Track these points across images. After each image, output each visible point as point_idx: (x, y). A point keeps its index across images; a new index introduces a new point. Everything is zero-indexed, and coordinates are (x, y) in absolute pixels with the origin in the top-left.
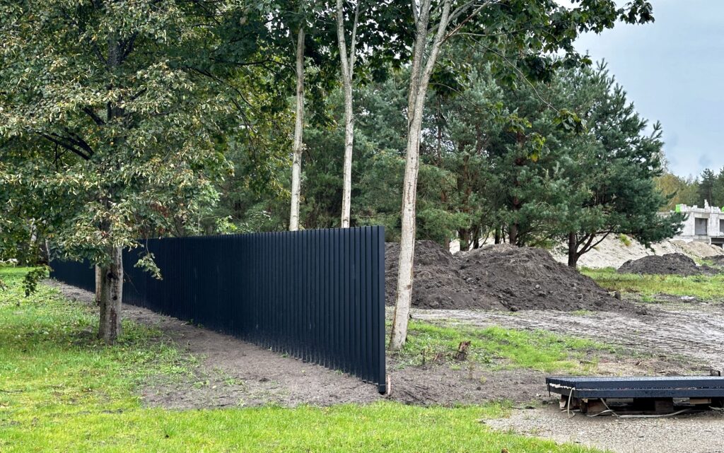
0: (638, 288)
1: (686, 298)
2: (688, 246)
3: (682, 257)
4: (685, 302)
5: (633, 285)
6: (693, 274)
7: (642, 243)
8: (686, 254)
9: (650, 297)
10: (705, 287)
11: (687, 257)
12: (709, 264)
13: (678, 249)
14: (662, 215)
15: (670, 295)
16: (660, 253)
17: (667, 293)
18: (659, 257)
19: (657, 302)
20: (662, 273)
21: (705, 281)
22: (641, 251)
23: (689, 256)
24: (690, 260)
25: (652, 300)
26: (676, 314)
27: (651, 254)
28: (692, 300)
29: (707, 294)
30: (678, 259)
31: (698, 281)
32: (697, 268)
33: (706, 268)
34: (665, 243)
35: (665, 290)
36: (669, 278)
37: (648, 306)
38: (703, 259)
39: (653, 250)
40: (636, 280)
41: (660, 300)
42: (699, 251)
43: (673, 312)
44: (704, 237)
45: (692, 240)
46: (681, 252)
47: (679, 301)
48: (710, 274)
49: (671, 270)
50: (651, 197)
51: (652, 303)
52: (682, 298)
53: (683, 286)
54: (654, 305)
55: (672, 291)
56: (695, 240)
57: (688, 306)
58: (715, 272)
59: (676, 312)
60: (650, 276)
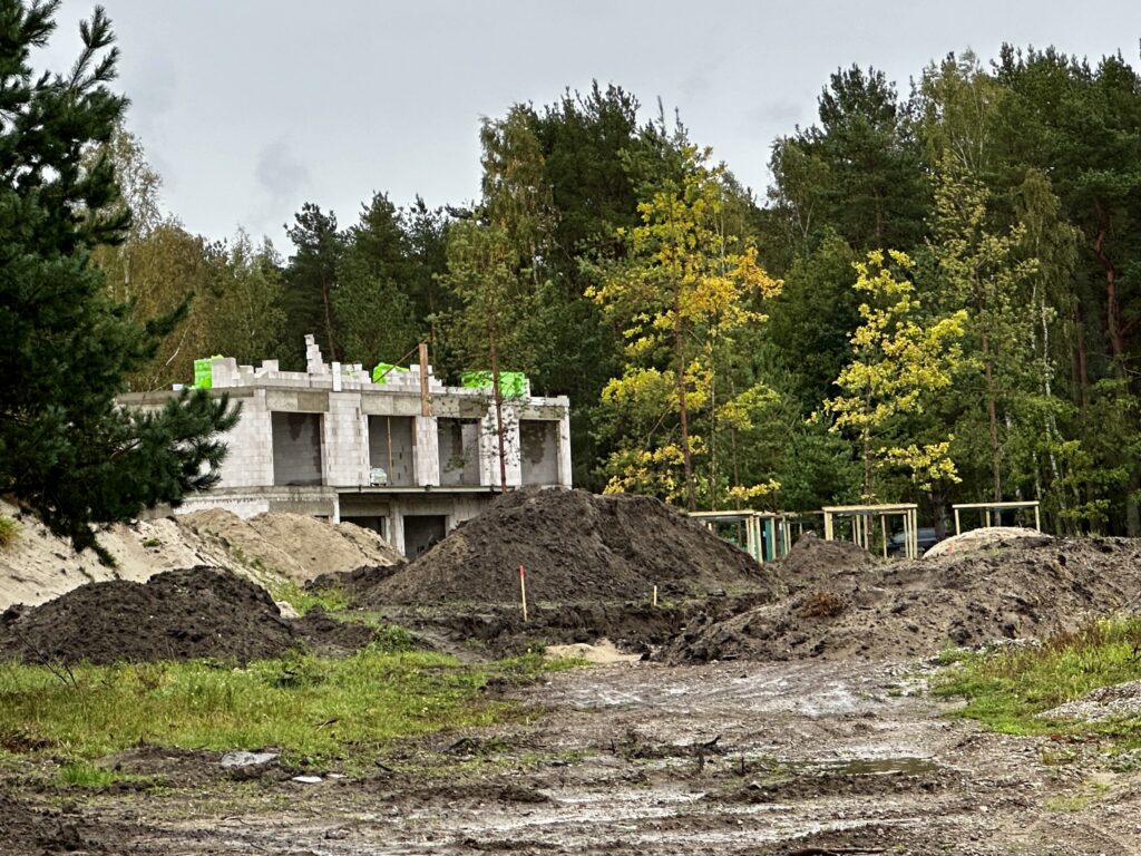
0: (51, 729)
1: (242, 760)
2: (251, 534)
3: (226, 584)
4: (239, 776)
5: (30, 715)
6: (269, 655)
7: (59, 531)
8: (240, 570)
9: (97, 765)
10: (316, 708)
11: (243, 582)
12: (334, 606)
13: (210, 547)
14: (136, 405)
15: (178, 753)
16: (137, 570)
17: (166, 744)
18: (135, 587)
19: (124, 789)
20: (147, 655)
21: (317, 680)
22: (59, 564)
23: (255, 577)
24: (258, 596)
25: (107, 778)
26: (198, 835)
27: (101, 575)
28: (267, 766)
29: (324, 738)
30: (208, 593)
31: (287, 682)
32: (287, 627)
33: (319, 624)
34: (156, 526)
35: (158, 731)
36: (174, 677)
37: (89, 806)
38: (311, 587)
39: (106, 559)
40: (41, 693)
41: (140, 778)
42: (294, 552)
43: (186, 826)
44: (311, 494)
45: (265, 508)
46: (218, 560)
47: (215, 778)
48: (338, 650)
49: (185, 643)
50: (88, 330)
51: (106, 791)
52: (227, 763)
53: (230, 706)
54: (113, 801)
55: (187, 736)
56: (276, 506)
57: (247, 794)
58: (358, 637)
59: (203, 824)
60: (99, 674)
